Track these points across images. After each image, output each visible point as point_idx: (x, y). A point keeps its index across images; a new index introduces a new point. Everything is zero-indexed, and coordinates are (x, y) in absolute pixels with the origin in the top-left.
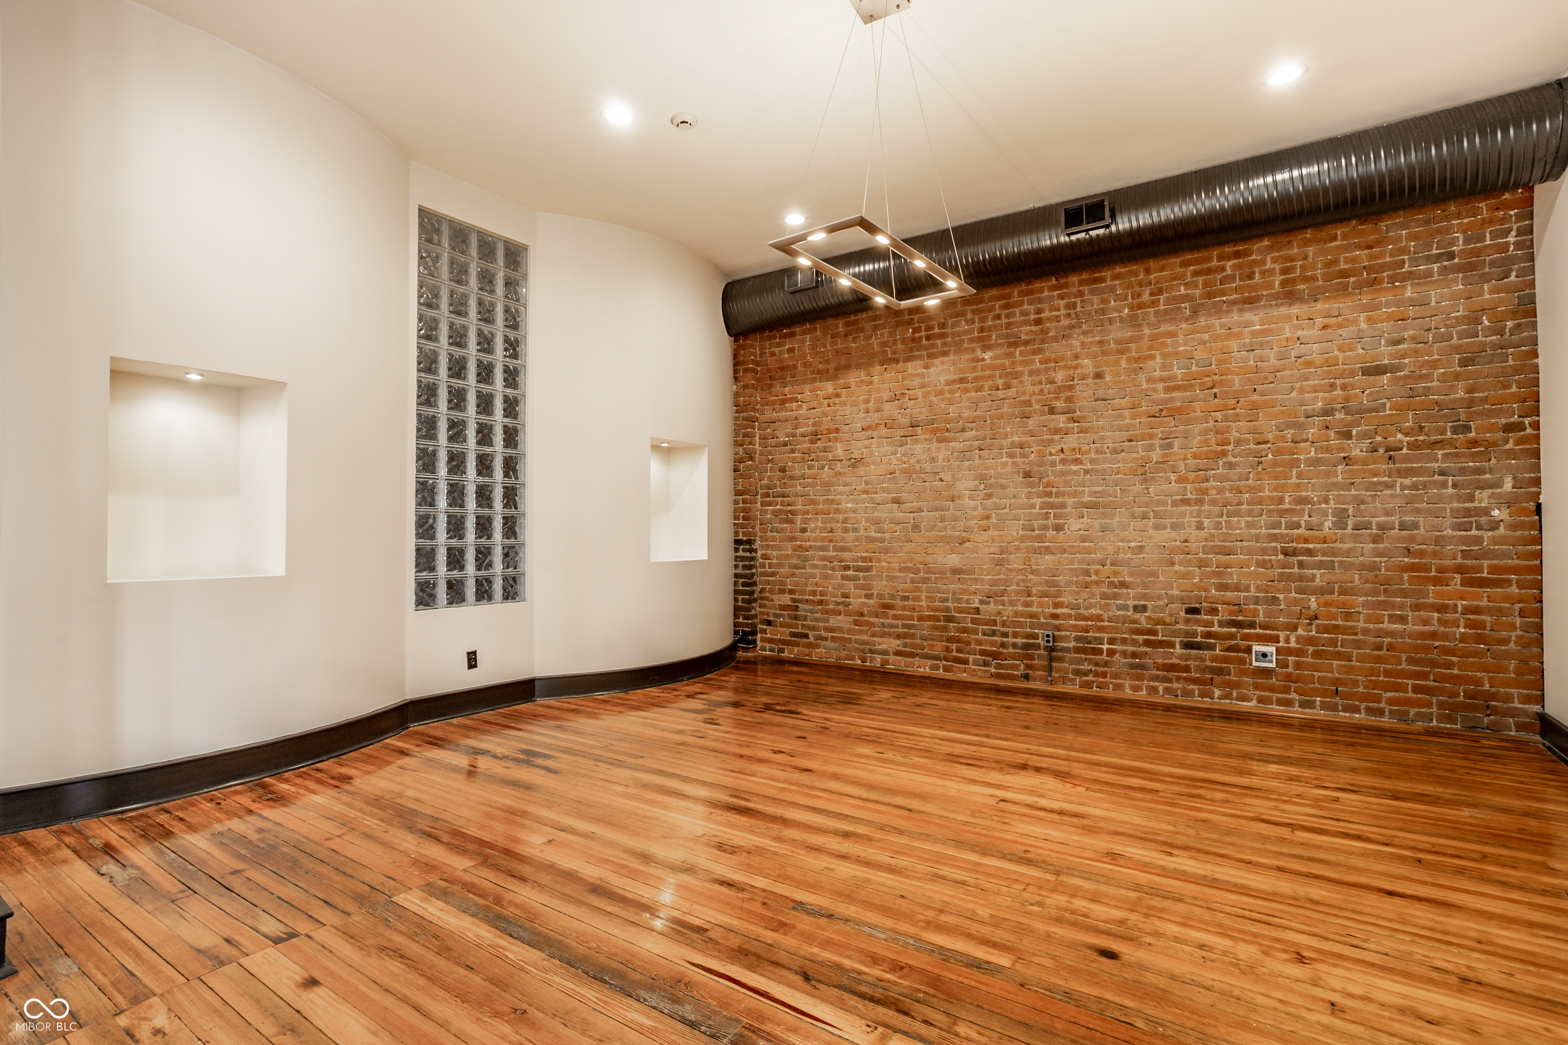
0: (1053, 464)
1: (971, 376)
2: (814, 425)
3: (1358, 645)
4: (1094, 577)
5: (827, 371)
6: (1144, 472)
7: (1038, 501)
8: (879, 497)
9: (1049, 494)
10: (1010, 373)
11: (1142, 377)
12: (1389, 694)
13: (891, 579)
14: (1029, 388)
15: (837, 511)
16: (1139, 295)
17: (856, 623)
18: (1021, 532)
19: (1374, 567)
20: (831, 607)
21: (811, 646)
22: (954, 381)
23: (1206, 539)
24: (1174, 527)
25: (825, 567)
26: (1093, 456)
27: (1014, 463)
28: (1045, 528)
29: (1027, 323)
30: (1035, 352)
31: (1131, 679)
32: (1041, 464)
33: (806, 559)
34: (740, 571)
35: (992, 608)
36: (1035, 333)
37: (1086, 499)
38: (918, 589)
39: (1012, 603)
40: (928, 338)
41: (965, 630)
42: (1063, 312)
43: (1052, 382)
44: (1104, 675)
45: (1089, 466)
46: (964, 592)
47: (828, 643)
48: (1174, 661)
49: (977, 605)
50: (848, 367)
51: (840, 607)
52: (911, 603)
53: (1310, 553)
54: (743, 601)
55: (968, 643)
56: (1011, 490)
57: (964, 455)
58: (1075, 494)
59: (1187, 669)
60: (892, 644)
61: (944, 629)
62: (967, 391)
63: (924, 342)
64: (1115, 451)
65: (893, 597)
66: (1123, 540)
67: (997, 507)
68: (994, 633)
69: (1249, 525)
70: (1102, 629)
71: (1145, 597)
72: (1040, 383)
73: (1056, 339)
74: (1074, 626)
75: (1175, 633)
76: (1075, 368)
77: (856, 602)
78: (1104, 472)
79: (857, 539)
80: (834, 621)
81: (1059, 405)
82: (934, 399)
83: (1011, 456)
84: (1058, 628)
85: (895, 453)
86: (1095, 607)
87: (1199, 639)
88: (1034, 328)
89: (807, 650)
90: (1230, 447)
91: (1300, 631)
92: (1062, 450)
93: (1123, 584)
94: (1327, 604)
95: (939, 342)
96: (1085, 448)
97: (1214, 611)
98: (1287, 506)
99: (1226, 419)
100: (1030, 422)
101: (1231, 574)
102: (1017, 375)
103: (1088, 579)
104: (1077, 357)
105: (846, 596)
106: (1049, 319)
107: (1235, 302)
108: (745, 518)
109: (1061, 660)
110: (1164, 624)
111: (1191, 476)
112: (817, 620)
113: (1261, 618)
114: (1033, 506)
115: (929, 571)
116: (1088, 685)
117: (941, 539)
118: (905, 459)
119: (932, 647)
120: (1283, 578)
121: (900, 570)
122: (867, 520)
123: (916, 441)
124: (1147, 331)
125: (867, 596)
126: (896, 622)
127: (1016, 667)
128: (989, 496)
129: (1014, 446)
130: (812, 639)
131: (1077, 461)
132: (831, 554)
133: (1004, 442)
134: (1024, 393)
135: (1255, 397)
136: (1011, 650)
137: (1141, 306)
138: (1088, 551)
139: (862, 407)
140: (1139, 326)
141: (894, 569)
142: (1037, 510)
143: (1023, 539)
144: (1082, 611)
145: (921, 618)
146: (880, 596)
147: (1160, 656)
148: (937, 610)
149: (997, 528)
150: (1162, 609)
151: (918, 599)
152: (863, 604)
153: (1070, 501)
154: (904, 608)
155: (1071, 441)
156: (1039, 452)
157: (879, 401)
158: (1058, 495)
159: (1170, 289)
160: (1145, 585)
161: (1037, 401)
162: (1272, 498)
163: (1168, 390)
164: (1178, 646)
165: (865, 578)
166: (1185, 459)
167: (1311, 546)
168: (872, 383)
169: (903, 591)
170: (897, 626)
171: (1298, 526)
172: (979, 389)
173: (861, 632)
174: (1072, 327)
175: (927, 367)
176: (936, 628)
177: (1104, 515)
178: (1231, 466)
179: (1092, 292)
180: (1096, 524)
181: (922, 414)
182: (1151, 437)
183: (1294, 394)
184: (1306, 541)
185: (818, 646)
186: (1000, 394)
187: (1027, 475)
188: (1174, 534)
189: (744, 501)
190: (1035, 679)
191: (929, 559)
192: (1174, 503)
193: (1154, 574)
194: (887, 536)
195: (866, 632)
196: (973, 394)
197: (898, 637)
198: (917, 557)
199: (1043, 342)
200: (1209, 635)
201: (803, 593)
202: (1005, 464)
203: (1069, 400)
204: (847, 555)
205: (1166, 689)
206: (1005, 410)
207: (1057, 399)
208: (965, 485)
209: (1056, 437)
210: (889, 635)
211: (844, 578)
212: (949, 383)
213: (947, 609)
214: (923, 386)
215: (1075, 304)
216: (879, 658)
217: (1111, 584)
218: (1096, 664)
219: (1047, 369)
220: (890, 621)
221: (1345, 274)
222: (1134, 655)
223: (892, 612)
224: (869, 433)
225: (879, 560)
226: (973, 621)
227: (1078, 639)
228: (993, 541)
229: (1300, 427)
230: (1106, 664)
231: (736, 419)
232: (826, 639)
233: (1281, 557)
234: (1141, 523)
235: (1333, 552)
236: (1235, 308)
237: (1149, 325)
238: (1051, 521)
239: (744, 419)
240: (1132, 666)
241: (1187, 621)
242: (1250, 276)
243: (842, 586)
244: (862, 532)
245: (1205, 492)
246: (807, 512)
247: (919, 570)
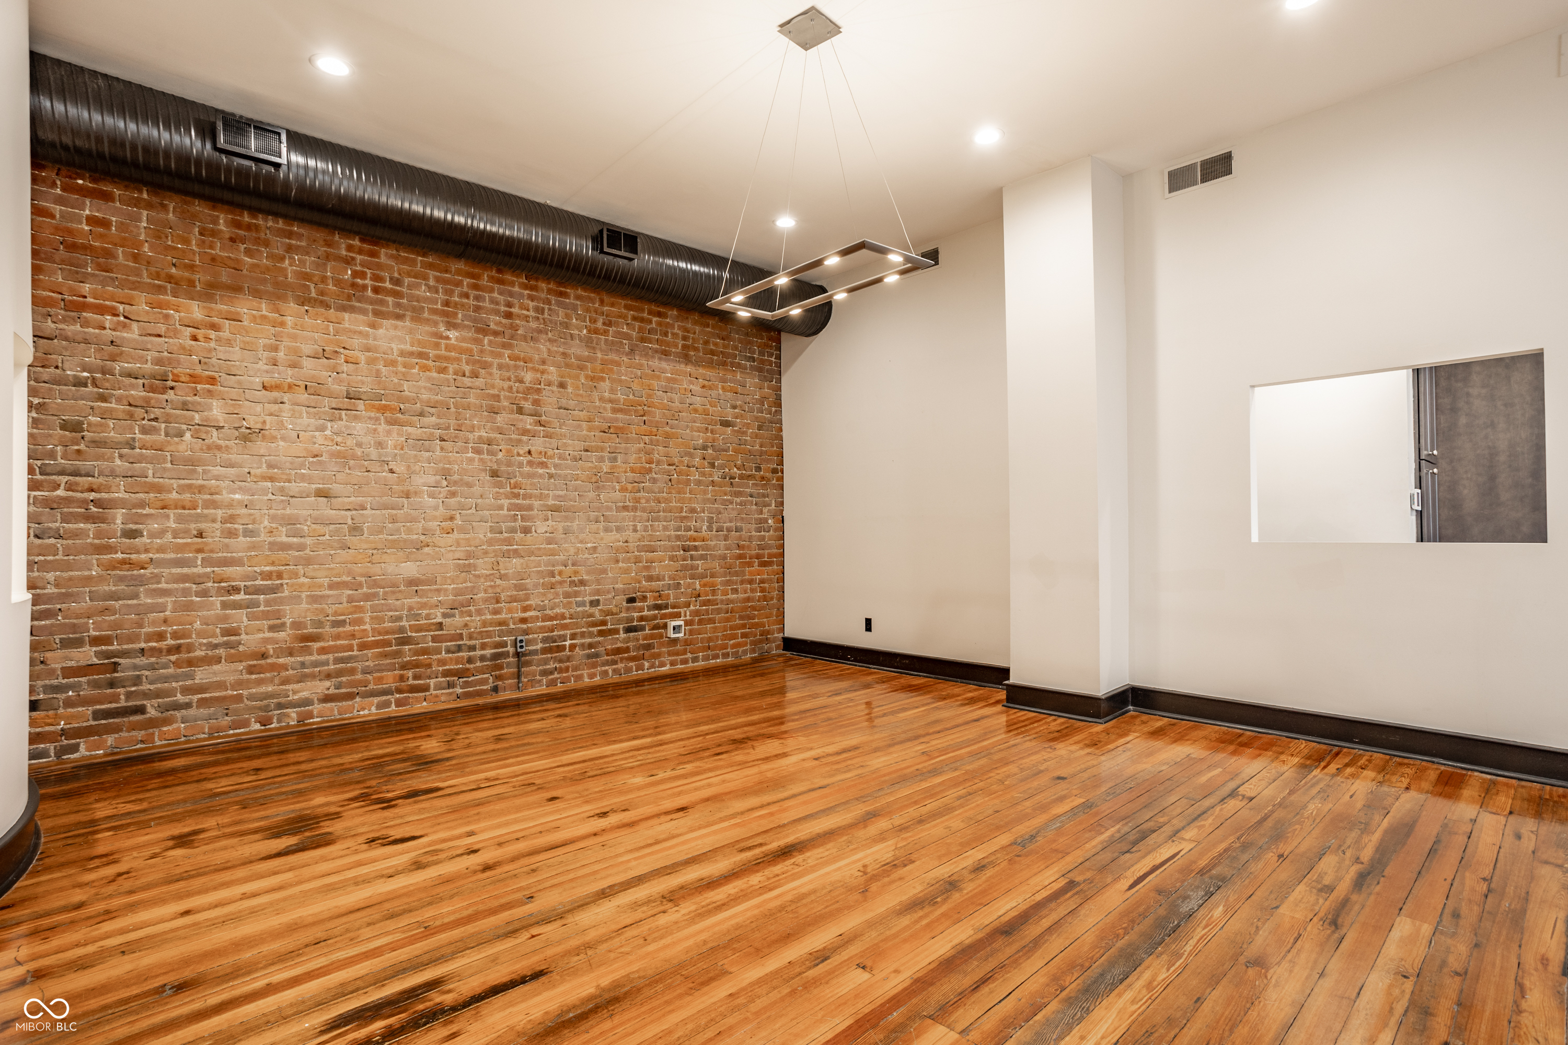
0: (520, 465)
1: (432, 353)
2: (158, 362)
3: (719, 611)
4: (558, 578)
5: (191, 283)
6: (597, 481)
7: (506, 502)
8: (294, 487)
9: (517, 496)
10: (479, 361)
11: (595, 394)
12: (732, 642)
13: (314, 599)
14: (498, 382)
15: (214, 505)
16: (595, 321)
17: (251, 670)
18: (489, 535)
19: (724, 557)
20: (199, 653)
21: (153, 723)
22: (411, 354)
23: (639, 540)
24: (618, 529)
25: (186, 593)
26: (556, 461)
27: (481, 460)
28: (513, 530)
29: (497, 312)
30: (505, 346)
31: (589, 668)
32: (509, 464)
33: (141, 581)
35: (458, 620)
36: (505, 326)
37: (551, 502)
38: (360, 609)
39: (479, 612)
40: (376, 290)
41: (425, 651)
42: (532, 313)
43: (521, 381)
44: (567, 670)
45: (553, 471)
46: (424, 606)
47: (192, 712)
48: (619, 645)
49: (439, 619)
50: (236, 289)
51: (221, 651)
52: (348, 628)
53: (696, 548)
55: (429, 666)
56: (477, 490)
57: (422, 443)
58: (541, 497)
59: (627, 650)
60: (323, 687)
61: (398, 654)
62: (425, 369)
63: (369, 293)
64: (575, 459)
65: (320, 624)
66: (581, 542)
67: (462, 507)
68: (459, 648)
69: (665, 528)
70: (565, 627)
71: (598, 592)
72: (509, 379)
73: (524, 338)
74: (541, 628)
75: (619, 621)
76: (543, 372)
77: (250, 641)
78: (565, 478)
79: (253, 547)
80: (202, 675)
81: (527, 405)
82: (384, 369)
83: (478, 451)
84: (526, 632)
85: (322, 429)
86: (559, 606)
87: (635, 624)
88: (504, 321)
89: (140, 734)
90: (653, 466)
91: (692, 607)
92: (529, 452)
93: (582, 583)
94: (705, 585)
95: (390, 300)
96: (550, 452)
97: (644, 598)
98: (684, 514)
99: (651, 443)
100: (499, 418)
101: (655, 567)
102: (486, 366)
103: (553, 580)
104: (544, 362)
105: (234, 632)
106: (519, 316)
107: (656, 351)
109: (528, 663)
110: (613, 614)
111: (630, 486)
112: (166, 679)
113: (672, 600)
114: (501, 508)
115: (376, 584)
116: (552, 683)
117: (393, 544)
118: (339, 439)
119: (380, 680)
120: (684, 568)
121: (331, 587)
122: (273, 518)
123: (356, 418)
124: (599, 355)
125: (272, 628)
126: (324, 657)
127: (484, 682)
128: (453, 494)
129: (481, 440)
130: (152, 712)
131: (543, 465)
132: (199, 570)
133: (471, 436)
134: (493, 387)
135: (667, 429)
136: (478, 664)
137: (596, 331)
138: (553, 553)
139: (263, 354)
140: (594, 348)
141: (321, 586)
142: (505, 512)
143: (490, 542)
144: (548, 612)
145: (363, 646)
146: (296, 625)
147: (610, 643)
148: (387, 633)
149: (462, 530)
150: (609, 601)
151: (359, 622)
152: (266, 641)
153: (537, 503)
154: (338, 637)
155: (537, 445)
156: (508, 451)
157: (297, 352)
158: (525, 497)
159: (617, 324)
160: (598, 582)
161: (506, 398)
162: (677, 507)
163: (615, 411)
164: (621, 632)
165: (268, 603)
166: (626, 472)
167: (696, 544)
168: (282, 324)
169: (336, 614)
170: (326, 663)
171: (690, 530)
172: (443, 370)
173: (260, 682)
174: (540, 331)
175: (373, 326)
176: (385, 655)
177: (566, 519)
178: (654, 481)
179: (559, 304)
180: (560, 526)
181: (366, 386)
182: (602, 450)
183: (688, 431)
184: (695, 540)
185: (167, 721)
186: (467, 381)
187: (494, 474)
188: (618, 536)
190: (505, 689)
191: (376, 569)
192: (618, 509)
193: (604, 571)
194: (308, 541)
195: (271, 681)
196: (435, 375)
197: (328, 676)
198: (358, 568)
199: (512, 338)
200: (641, 619)
201: (132, 639)
202: (471, 460)
203: (536, 402)
204: (230, 571)
205: (614, 671)
206: (472, 400)
207: (526, 399)
208: (422, 481)
209: (525, 438)
210: (313, 676)
211: (225, 605)
212: (402, 354)
213: (402, 630)
214: (367, 349)
215: (543, 310)
216: (293, 713)
217: (573, 583)
218: (561, 661)
219: (516, 367)
220: (315, 657)
221: (712, 353)
222: (591, 646)
223: (316, 645)
224: (275, 394)
225: (296, 575)
226: (435, 639)
227: (544, 640)
228: (458, 545)
229: (691, 455)
230: (568, 659)
232: (188, 705)
233: (682, 552)
234: (594, 526)
235: (707, 548)
236: (657, 355)
237: (601, 350)
238: (519, 523)
240: (589, 656)
241: (628, 609)
242: (666, 334)
243: (225, 618)
244: (263, 537)
245: (637, 500)
246: (142, 504)
247: (360, 585)
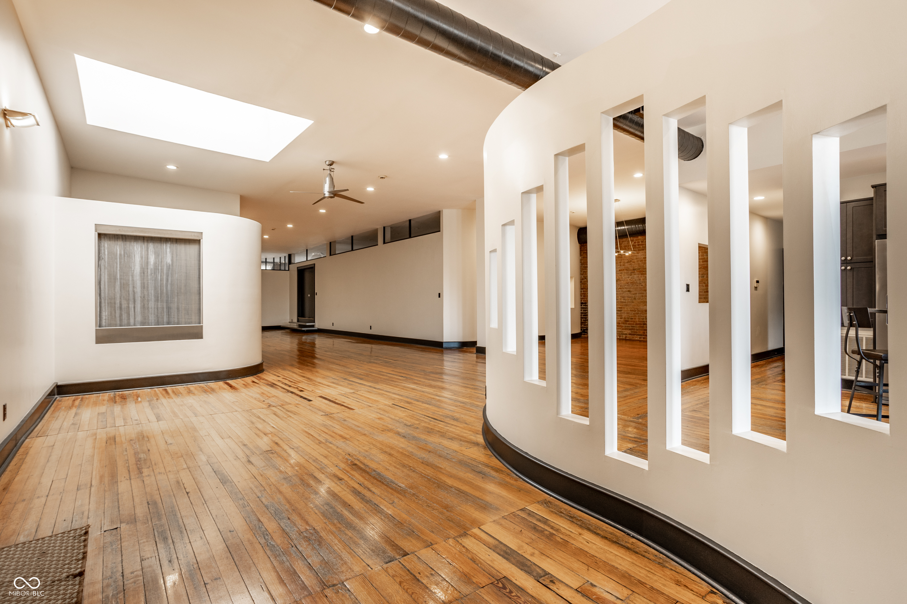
34: (582, 311)
38: (635, 316)
40: (638, 245)
54: (584, 320)
60: (629, 332)
63: (637, 246)
65: (628, 318)
82: (640, 263)
85: (629, 277)
95: (641, 246)
108: (584, 296)
115: (639, 311)
121: (630, 311)
123: (635, 274)
125: (621, 318)
139: (619, 264)
145: (636, 324)
146: (625, 318)
151: (635, 319)
154: (631, 321)
157: (624, 262)
165: (620, 313)
169: (631, 316)
170: (629, 327)
175: (638, 253)
176: (640, 327)
181: (636, 267)
189: (584, 291)
194: (627, 301)
195: (620, 329)
197: (630, 330)
198: (635, 307)
210: (627, 329)
214: (637, 259)
216: (624, 336)
220: (628, 325)
223: (628, 323)
225: (624, 308)
231: (581, 267)
239: (583, 267)
247: (635, 311)
